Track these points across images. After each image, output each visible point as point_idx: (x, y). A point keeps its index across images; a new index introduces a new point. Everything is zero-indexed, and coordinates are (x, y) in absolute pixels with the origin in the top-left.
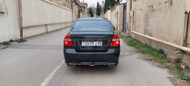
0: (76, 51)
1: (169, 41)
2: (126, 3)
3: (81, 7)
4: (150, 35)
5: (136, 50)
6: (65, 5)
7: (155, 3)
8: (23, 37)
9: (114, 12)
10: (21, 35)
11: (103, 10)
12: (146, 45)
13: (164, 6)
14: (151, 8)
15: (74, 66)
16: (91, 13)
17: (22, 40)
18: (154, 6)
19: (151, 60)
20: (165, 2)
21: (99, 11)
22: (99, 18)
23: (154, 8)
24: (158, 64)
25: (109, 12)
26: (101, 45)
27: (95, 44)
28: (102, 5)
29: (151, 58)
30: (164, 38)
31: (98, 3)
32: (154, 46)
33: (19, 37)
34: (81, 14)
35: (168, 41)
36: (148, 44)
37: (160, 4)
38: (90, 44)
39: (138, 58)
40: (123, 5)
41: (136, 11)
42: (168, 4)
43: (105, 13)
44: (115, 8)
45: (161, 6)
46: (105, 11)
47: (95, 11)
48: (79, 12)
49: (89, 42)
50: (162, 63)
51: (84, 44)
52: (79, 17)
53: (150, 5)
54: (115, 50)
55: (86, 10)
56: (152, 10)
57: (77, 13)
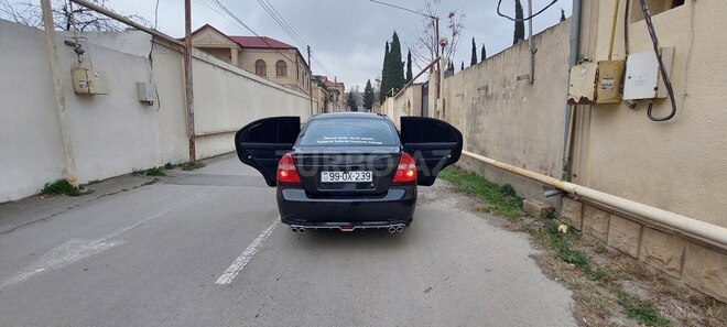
0: (308, 194)
1: (528, 166)
2: (428, 82)
3: (330, 91)
4: (483, 153)
5: (451, 186)
6: (295, 87)
7: (494, 82)
8: (197, 158)
9: (402, 101)
10: (192, 152)
11: (377, 97)
12: (474, 174)
13: (514, 87)
14: (483, 92)
15: (302, 231)
16: (351, 103)
17: (193, 165)
18: (490, 88)
19: (488, 211)
20: (518, 79)
21: (370, 100)
22: (369, 114)
23: (490, 92)
24: (504, 221)
25: (390, 101)
26: (371, 180)
27: (356, 177)
28: (376, 87)
29: (487, 205)
30: (514, 161)
31: (369, 83)
32: (491, 177)
33: (186, 158)
34: (330, 106)
35: (524, 167)
36: (478, 172)
37: (505, 82)
38: (341, 177)
39: (457, 206)
40: (420, 87)
41: (449, 99)
42: (523, 82)
43: (382, 103)
44: (403, 93)
45: (508, 88)
46: (382, 100)
47: (361, 101)
48: (326, 102)
49: (341, 173)
50: (513, 219)
51: (326, 177)
52: (325, 110)
53: (482, 85)
54: (404, 191)
55: (340, 97)
56: (487, 97)
57: (322, 104)
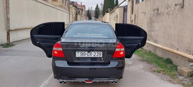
0: (69, 63)
1: (180, 49)
2: (127, 6)
3: (78, 9)
4: (155, 41)
6: (61, 6)
7: (162, 7)
8: (11, 41)
9: (114, 15)
10: (8, 39)
11: (101, 12)
14: (156, 11)
15: (65, 83)
16: (89, 15)
18: (160, 9)
19: (160, 72)
20: (176, 5)
21: (97, 14)
22: (98, 22)
23: (160, 12)
24: (169, 78)
25: (107, 15)
26: (101, 56)
27: (93, 54)
28: (101, 8)
29: (159, 69)
30: (172, 46)
31: (97, 6)
32: (159, 54)
34: (79, 16)
35: (178, 50)
37: (168, 7)
38: (86, 55)
39: (144, 69)
40: (123, 8)
41: (138, 15)
42: (178, 7)
43: (103, 16)
44: (114, 11)
45: (169, 10)
46: (104, 14)
47: (93, 14)
48: (76, 15)
49: (86, 53)
50: (173, 77)
51: (78, 55)
52: (76, 19)
53: (155, 8)
54: (118, 63)
55: (83, 12)
56: (158, 14)
57: (74, 15)
